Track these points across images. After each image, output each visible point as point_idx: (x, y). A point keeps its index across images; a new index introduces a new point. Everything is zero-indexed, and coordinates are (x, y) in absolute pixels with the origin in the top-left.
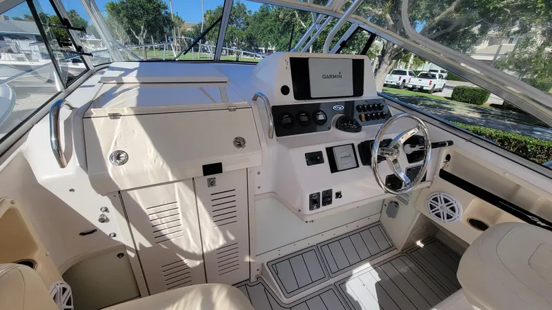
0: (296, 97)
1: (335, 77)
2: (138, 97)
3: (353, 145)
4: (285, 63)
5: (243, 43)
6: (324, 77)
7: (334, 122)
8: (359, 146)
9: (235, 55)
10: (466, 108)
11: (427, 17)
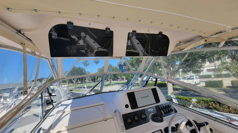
0: (132, 108)
1: (146, 97)
2: (69, 119)
3: (161, 130)
4: (125, 97)
5: (112, 77)
6: (142, 98)
7: (150, 118)
8: (164, 130)
9: (109, 82)
10: (216, 90)
11: (179, 60)
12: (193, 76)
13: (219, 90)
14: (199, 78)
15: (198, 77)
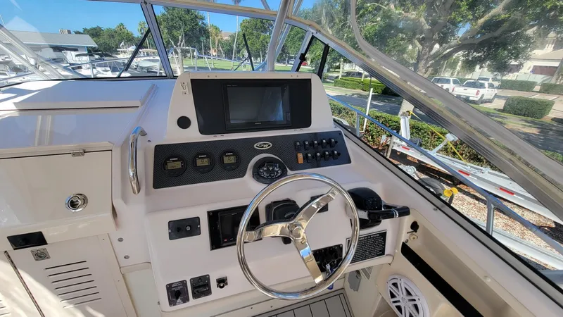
7: (252, 166)
10: (521, 123)
11: (469, 20)
12: (486, 79)
13: (529, 122)
14: (497, 88)
15: (496, 84)
